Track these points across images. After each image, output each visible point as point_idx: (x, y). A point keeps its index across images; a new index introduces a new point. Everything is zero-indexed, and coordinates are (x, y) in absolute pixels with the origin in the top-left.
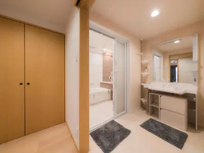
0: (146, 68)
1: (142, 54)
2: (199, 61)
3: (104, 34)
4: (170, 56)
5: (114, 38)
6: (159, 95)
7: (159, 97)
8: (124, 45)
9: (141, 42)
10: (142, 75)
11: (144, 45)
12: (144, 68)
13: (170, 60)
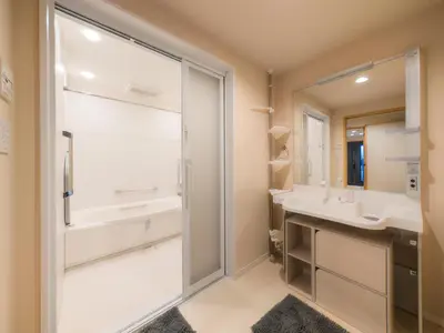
0: (284, 148)
1: (272, 110)
2: (424, 129)
3: (139, 42)
4: (347, 118)
5: (179, 59)
6: (313, 229)
7: (313, 231)
8: (217, 81)
9: (269, 78)
10: (270, 167)
11: (276, 85)
12: (277, 147)
13: (347, 129)
